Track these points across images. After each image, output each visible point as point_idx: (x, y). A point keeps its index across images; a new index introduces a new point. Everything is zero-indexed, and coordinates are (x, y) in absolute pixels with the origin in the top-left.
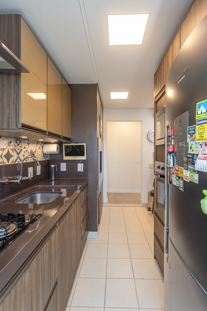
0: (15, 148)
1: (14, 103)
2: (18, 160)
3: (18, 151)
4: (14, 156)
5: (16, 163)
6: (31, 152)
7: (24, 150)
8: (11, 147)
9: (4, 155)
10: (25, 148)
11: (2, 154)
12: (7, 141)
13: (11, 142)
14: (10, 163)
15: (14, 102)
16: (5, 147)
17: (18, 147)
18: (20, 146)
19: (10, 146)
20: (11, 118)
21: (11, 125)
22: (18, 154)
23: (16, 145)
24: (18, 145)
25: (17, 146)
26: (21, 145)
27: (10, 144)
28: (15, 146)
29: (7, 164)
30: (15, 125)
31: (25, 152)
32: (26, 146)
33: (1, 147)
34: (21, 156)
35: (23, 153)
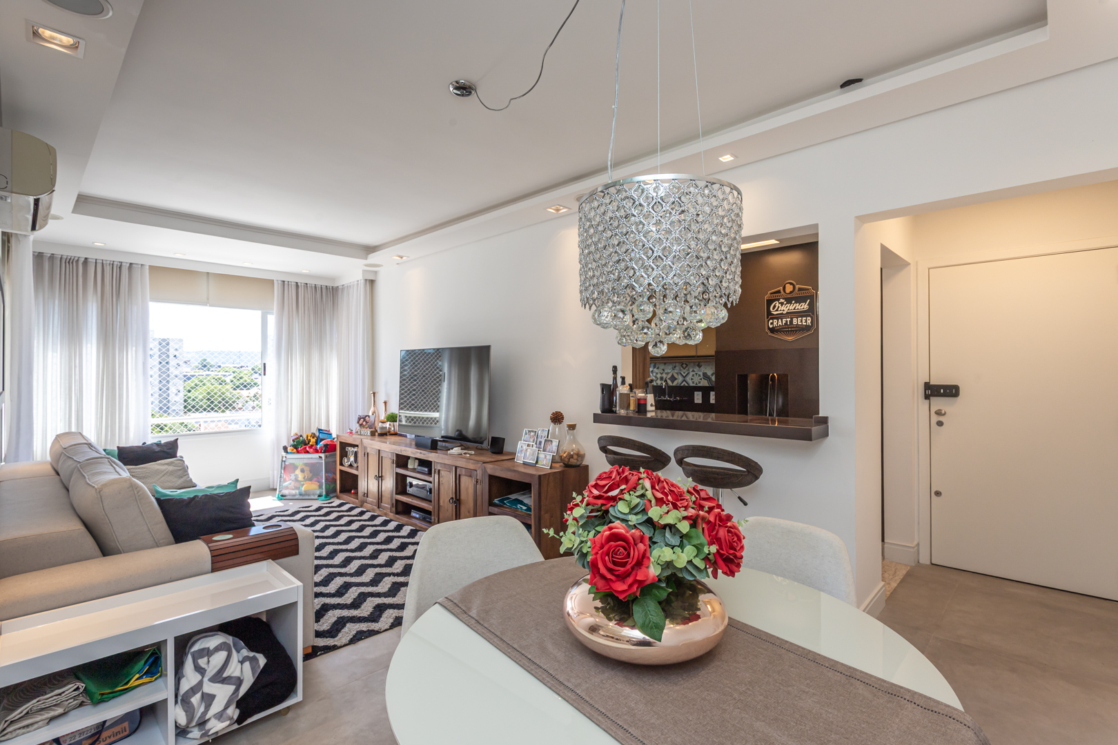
2: (684, 383)
3: (684, 375)
5: (682, 385)
7: (691, 374)
8: (676, 371)
10: (693, 371)
13: (675, 367)
14: (675, 384)
16: (669, 371)
22: (684, 377)
23: (682, 368)
24: (684, 369)
31: (693, 375)
32: (696, 369)
33: (666, 371)
34: (688, 379)
35: (690, 376)
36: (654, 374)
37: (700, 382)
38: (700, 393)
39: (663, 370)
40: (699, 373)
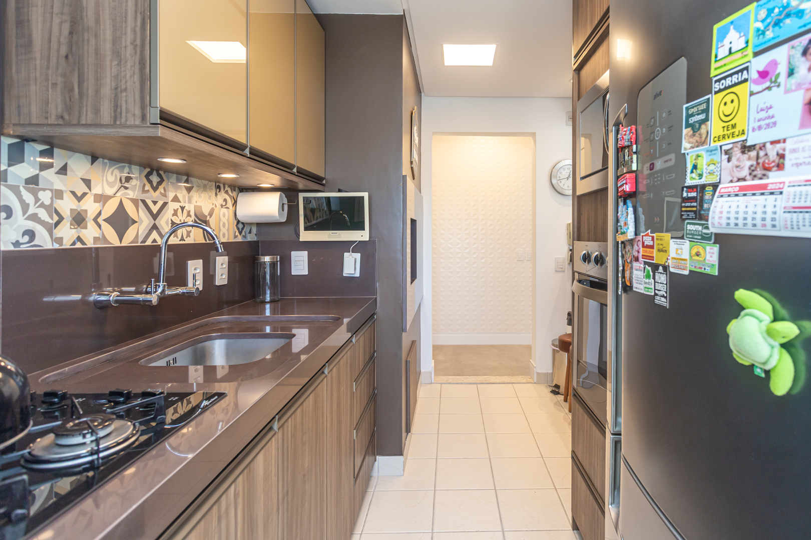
0: (143, 196)
1: (133, 43)
2: (155, 235)
3: (155, 209)
4: (142, 222)
5: (149, 242)
6: (196, 215)
7: (172, 206)
8: (131, 194)
9: (105, 215)
10: (176, 199)
11: (100, 214)
12: (117, 173)
13: (128, 179)
14: (127, 241)
15: (135, 40)
16: (110, 191)
17: (155, 195)
18: (161, 193)
19: (126, 188)
20: (126, 90)
21: (124, 114)
22: (155, 216)
23: (148, 187)
24: (155, 189)
25: (151, 191)
26: (164, 189)
27: (126, 185)
28: (144, 191)
29: (119, 245)
30: (138, 112)
31: (175, 213)
32: (182, 194)
33: (97, 189)
35: (169, 213)
36: (45, 197)
37: (188, 235)
39: (87, 183)
40: (188, 207)
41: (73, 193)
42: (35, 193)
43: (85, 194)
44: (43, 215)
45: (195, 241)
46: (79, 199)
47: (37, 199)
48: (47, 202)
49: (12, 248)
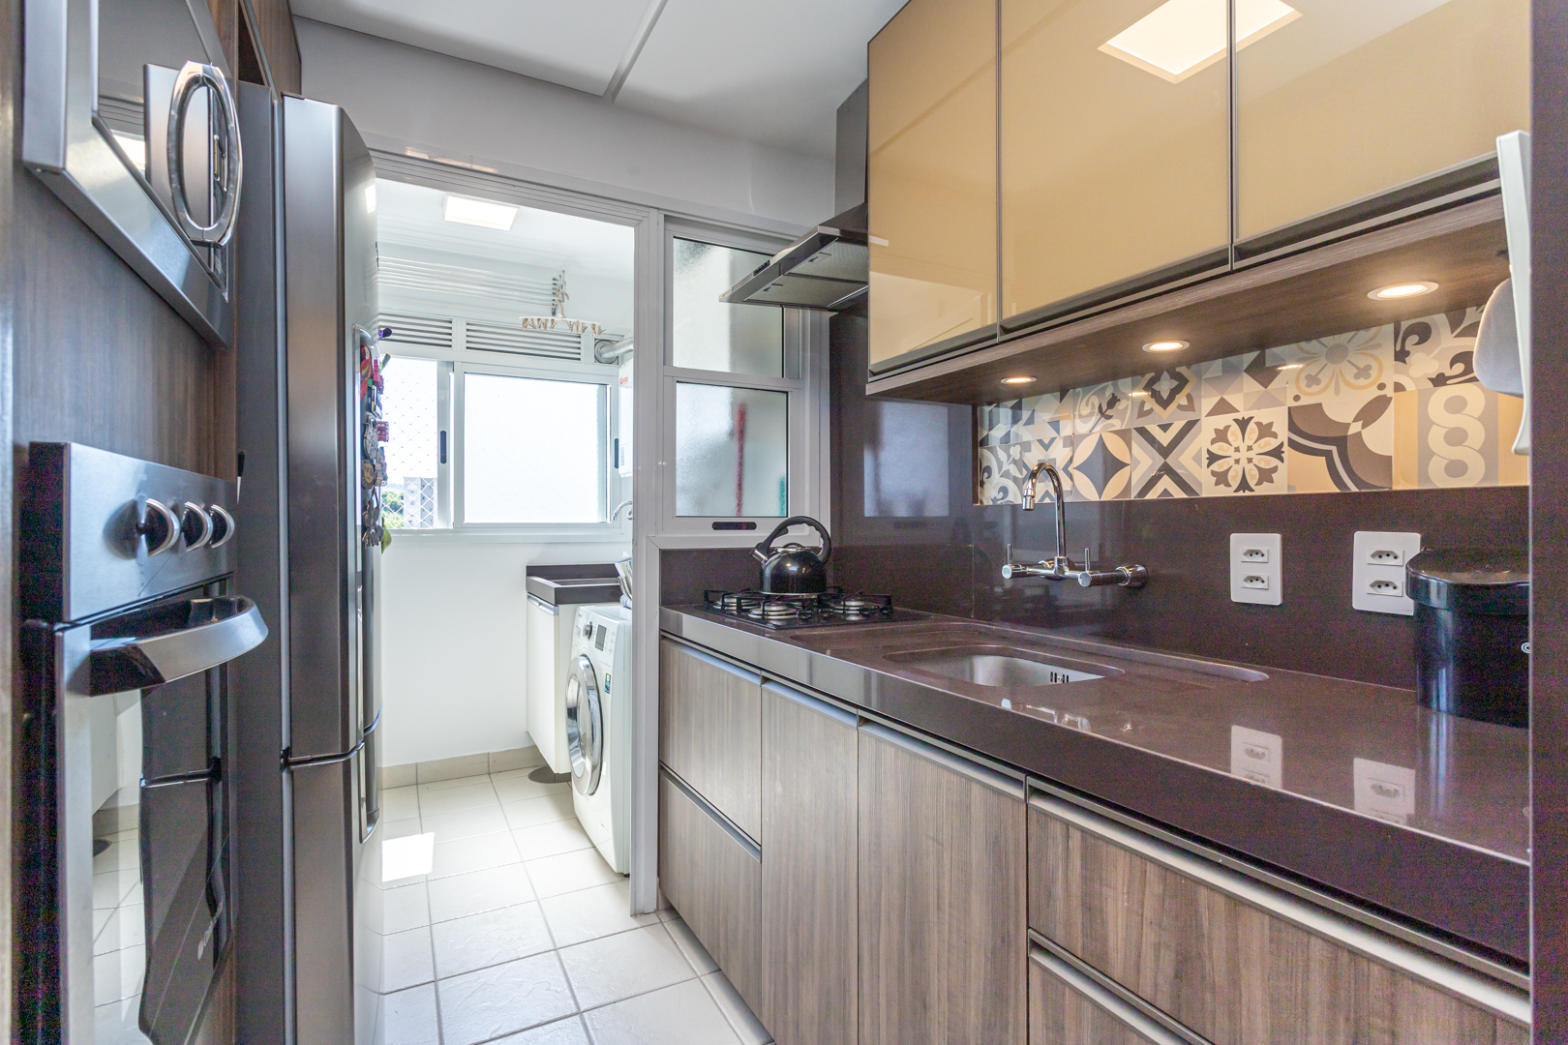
0: (1139, 423)
2: (1166, 483)
3: (1166, 439)
4: (1138, 462)
5: (1154, 495)
7: (1209, 426)
8: (1117, 424)
9: (1077, 462)
10: (1223, 407)
11: (1071, 460)
12: (1095, 400)
13: (1113, 401)
14: (1111, 492)
16: (1082, 427)
17: (1163, 414)
18: (1180, 407)
19: (1109, 417)
22: (1165, 451)
23: (1150, 404)
24: (1165, 404)
25: (1158, 408)
26: (1189, 397)
27: (1109, 412)
28: (1143, 413)
29: (1095, 498)
31: (1221, 436)
32: (1243, 394)
33: (1066, 430)
34: (1188, 460)
35: (1202, 440)
36: (1015, 451)
37: (1266, 475)
38: (1271, 543)
39: (1055, 425)
40: (1263, 416)
41: (1040, 441)
42: (1007, 452)
43: (1053, 440)
44: (1013, 470)
45: (1290, 487)
46: (1046, 447)
47: (1009, 456)
48: (1017, 458)
49: (991, 503)
